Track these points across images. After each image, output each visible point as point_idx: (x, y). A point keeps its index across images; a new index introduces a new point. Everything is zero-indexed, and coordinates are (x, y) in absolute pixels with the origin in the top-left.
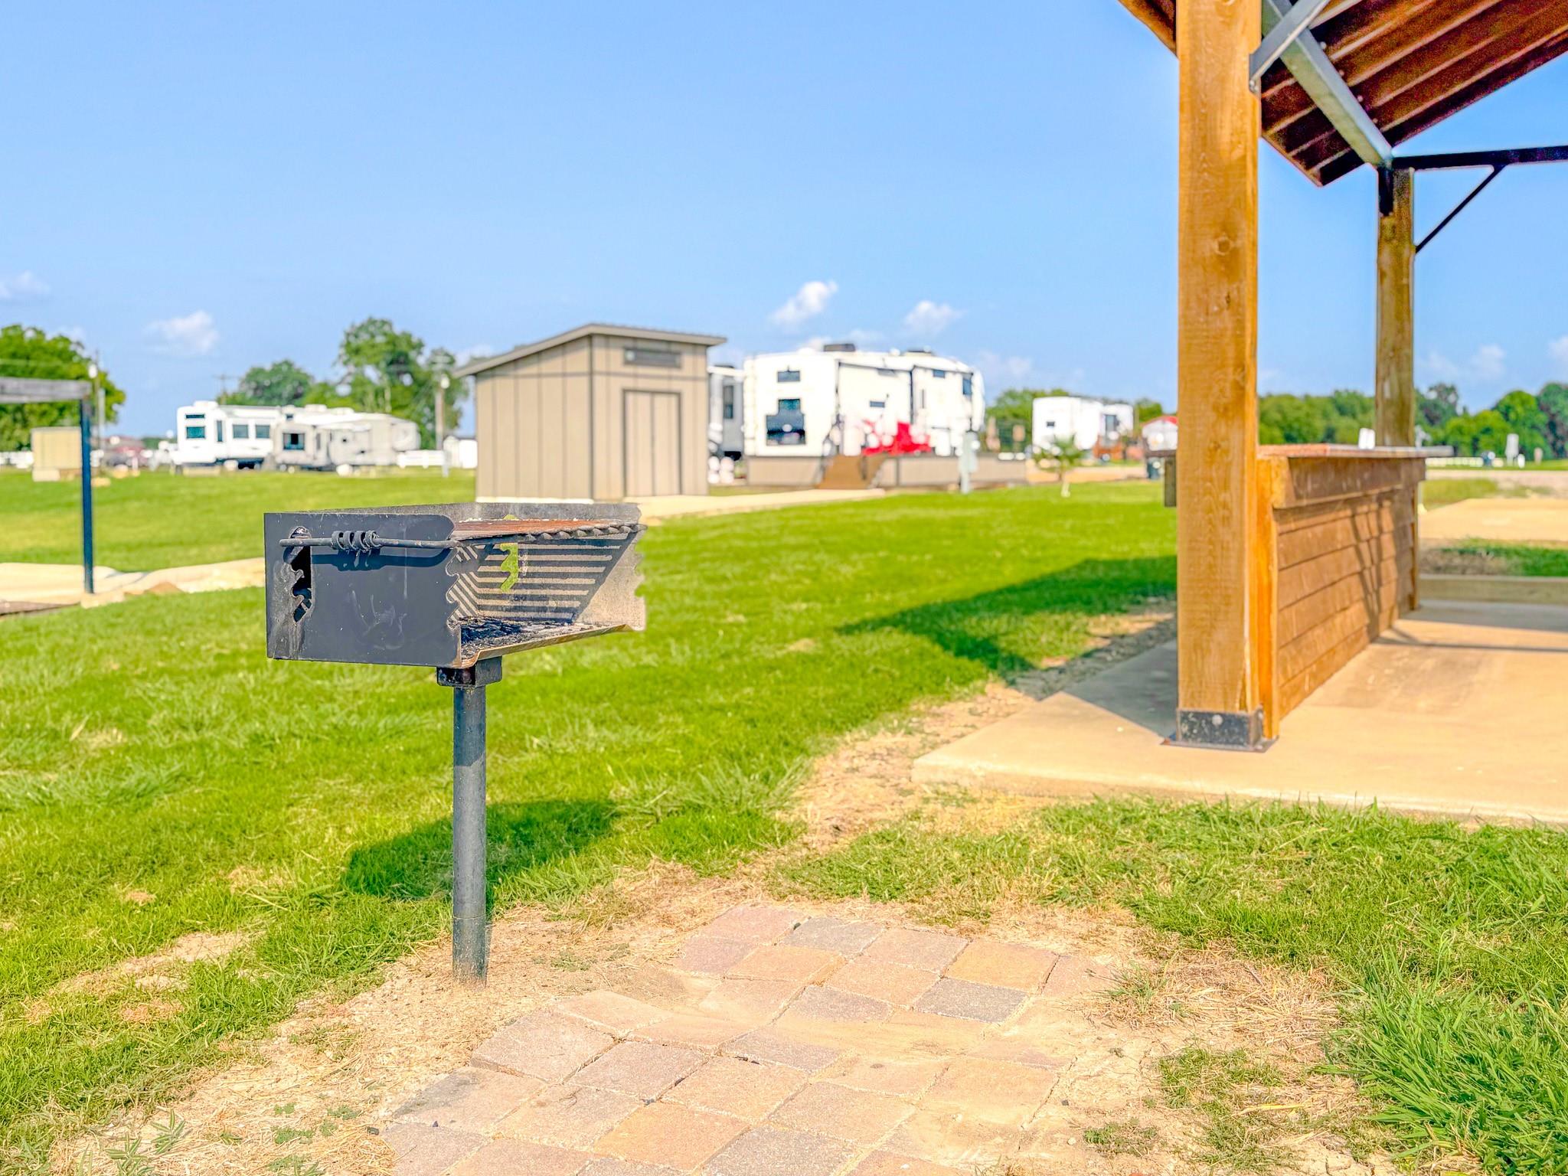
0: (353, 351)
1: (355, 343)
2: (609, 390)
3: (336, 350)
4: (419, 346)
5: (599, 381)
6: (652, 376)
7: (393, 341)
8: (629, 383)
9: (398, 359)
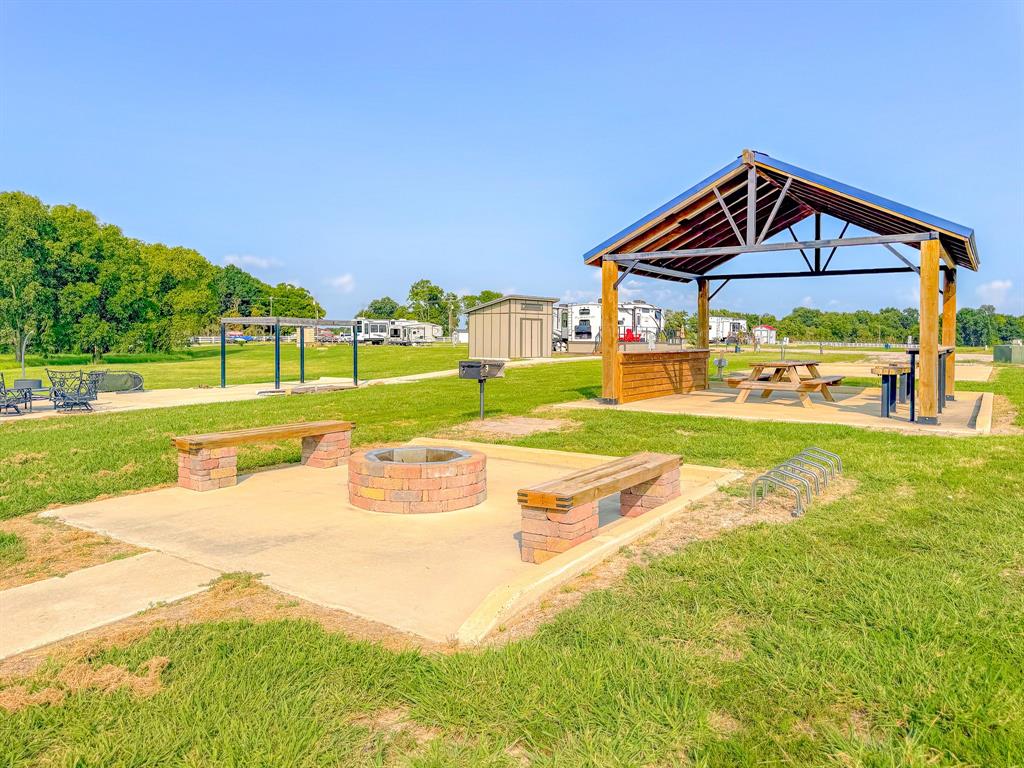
0: (415, 294)
1: (416, 291)
2: (516, 319)
3: (408, 294)
4: (441, 292)
5: (513, 316)
6: (532, 313)
7: (431, 290)
8: (523, 316)
9: (433, 298)
